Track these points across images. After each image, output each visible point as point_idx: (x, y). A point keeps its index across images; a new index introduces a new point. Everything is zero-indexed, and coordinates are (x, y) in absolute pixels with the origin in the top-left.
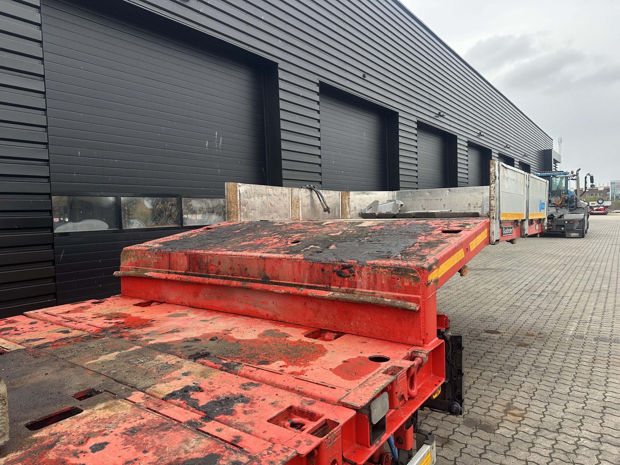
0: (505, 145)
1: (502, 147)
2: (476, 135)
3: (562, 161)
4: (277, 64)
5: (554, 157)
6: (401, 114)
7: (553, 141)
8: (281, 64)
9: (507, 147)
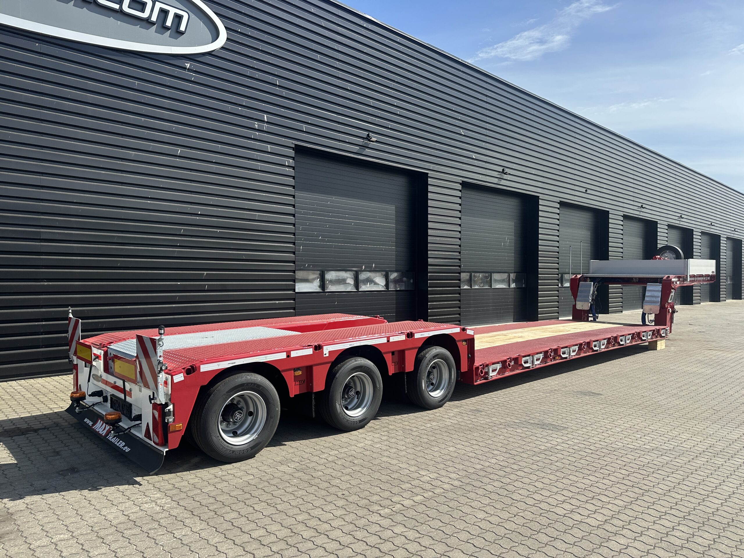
2: (676, 218)
6: (611, 211)
8: (541, 196)
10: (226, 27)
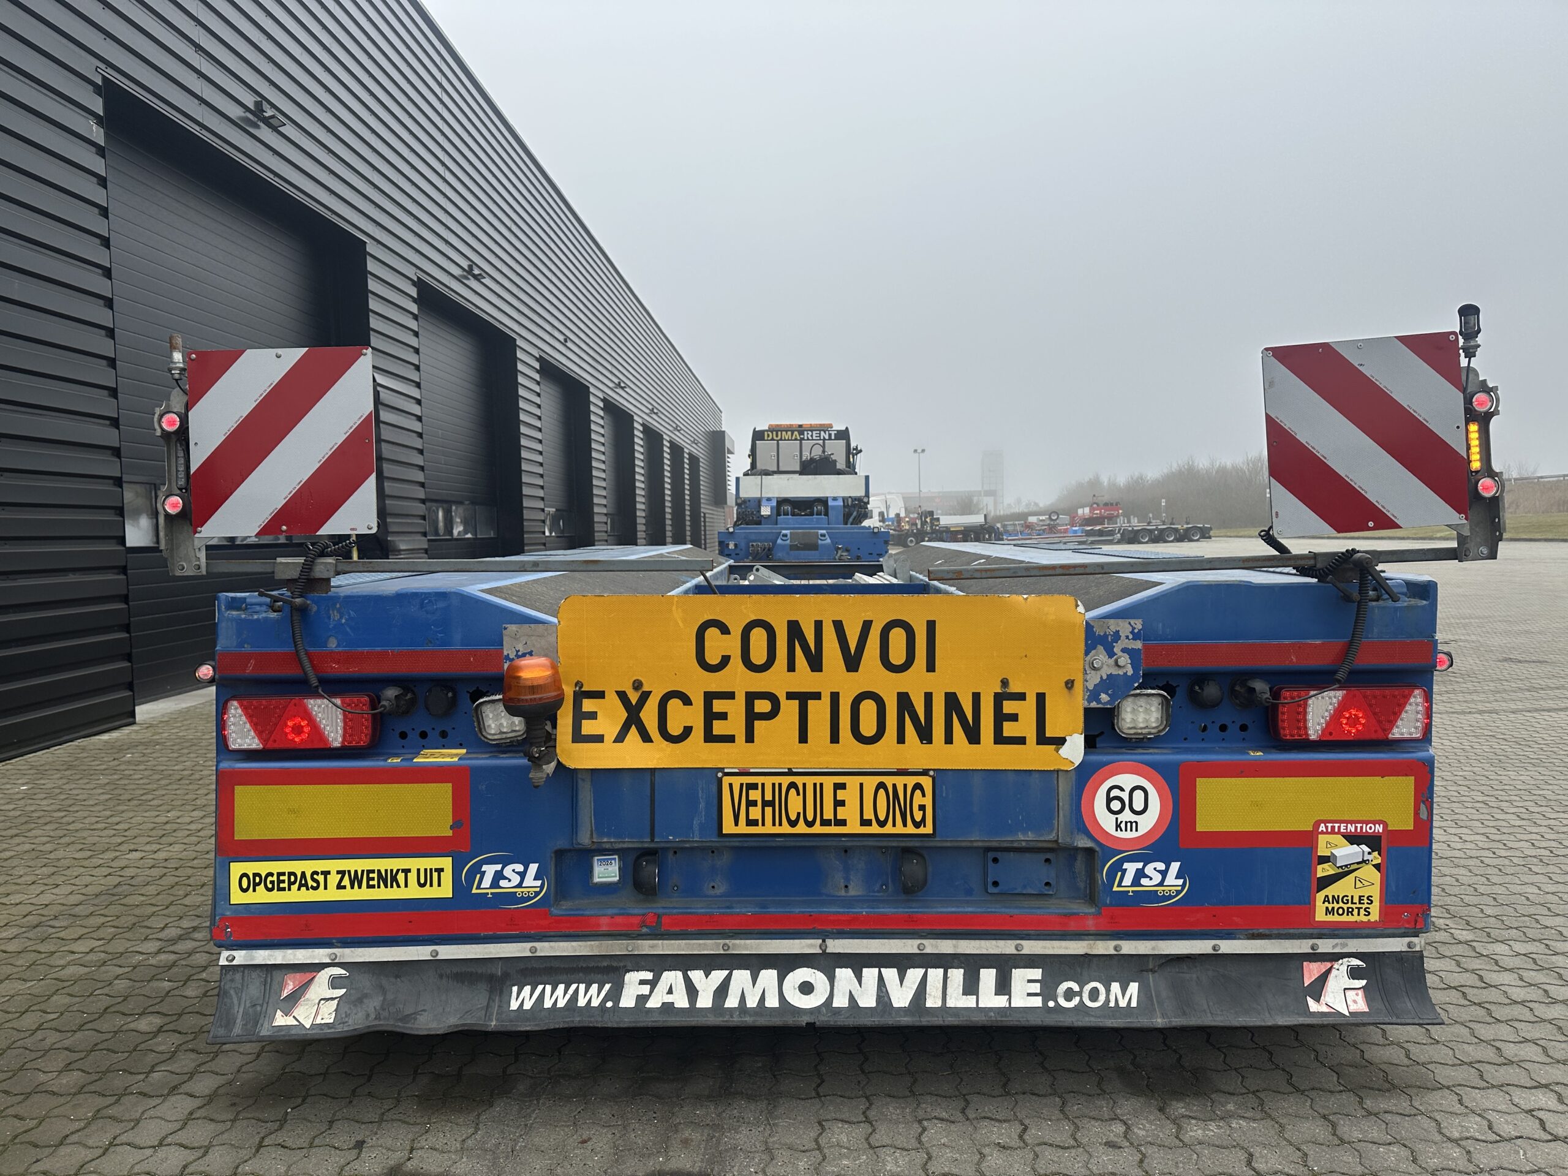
0: (674, 426)
1: (671, 428)
2: (647, 411)
3: (736, 451)
4: (515, 340)
5: (728, 444)
6: (592, 390)
7: (723, 415)
8: (520, 342)
9: (676, 429)
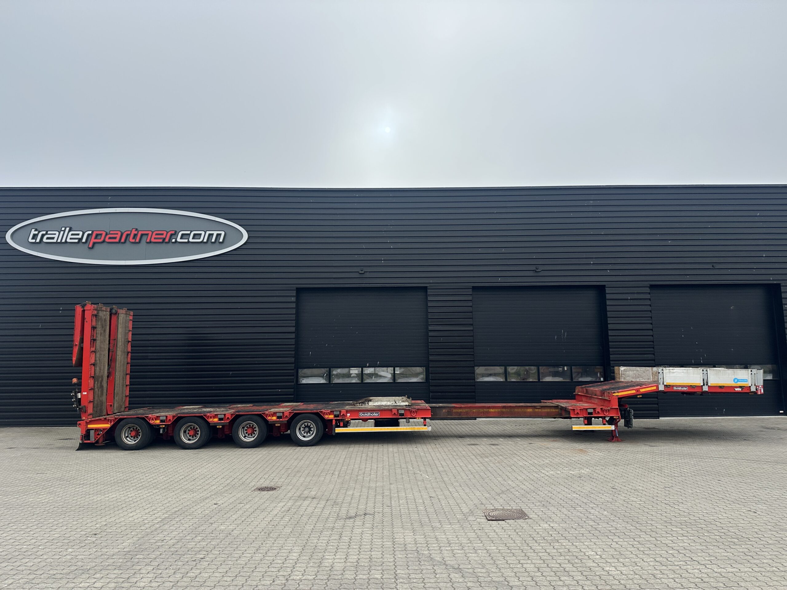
6: (785, 284)
8: (609, 285)
10: (247, 231)
